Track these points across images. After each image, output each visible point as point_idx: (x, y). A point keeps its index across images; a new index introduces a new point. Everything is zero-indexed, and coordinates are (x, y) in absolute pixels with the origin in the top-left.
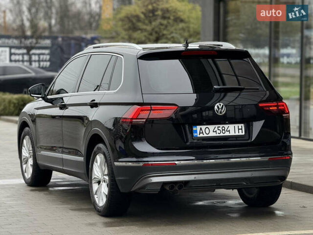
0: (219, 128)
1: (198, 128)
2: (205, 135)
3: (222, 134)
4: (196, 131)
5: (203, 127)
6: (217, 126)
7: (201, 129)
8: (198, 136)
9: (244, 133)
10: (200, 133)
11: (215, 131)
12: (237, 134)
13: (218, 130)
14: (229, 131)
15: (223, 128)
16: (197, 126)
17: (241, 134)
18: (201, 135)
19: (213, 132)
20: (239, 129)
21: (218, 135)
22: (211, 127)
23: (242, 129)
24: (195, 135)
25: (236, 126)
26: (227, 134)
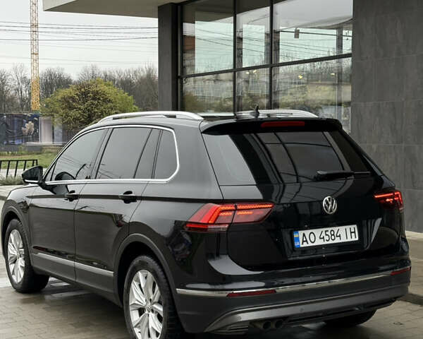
0: (327, 233)
1: (301, 233)
2: (310, 244)
3: (331, 242)
4: (298, 238)
5: (307, 232)
6: (324, 230)
7: (304, 235)
8: (301, 246)
9: (357, 239)
10: (303, 241)
11: (322, 237)
12: (349, 240)
13: (326, 235)
14: (340, 236)
15: (332, 233)
16: (299, 232)
17: (354, 239)
18: (305, 245)
19: (320, 238)
20: (351, 233)
21: (326, 243)
22: (317, 232)
23: (354, 232)
24: (296, 244)
25: (348, 227)
26: (337, 240)
